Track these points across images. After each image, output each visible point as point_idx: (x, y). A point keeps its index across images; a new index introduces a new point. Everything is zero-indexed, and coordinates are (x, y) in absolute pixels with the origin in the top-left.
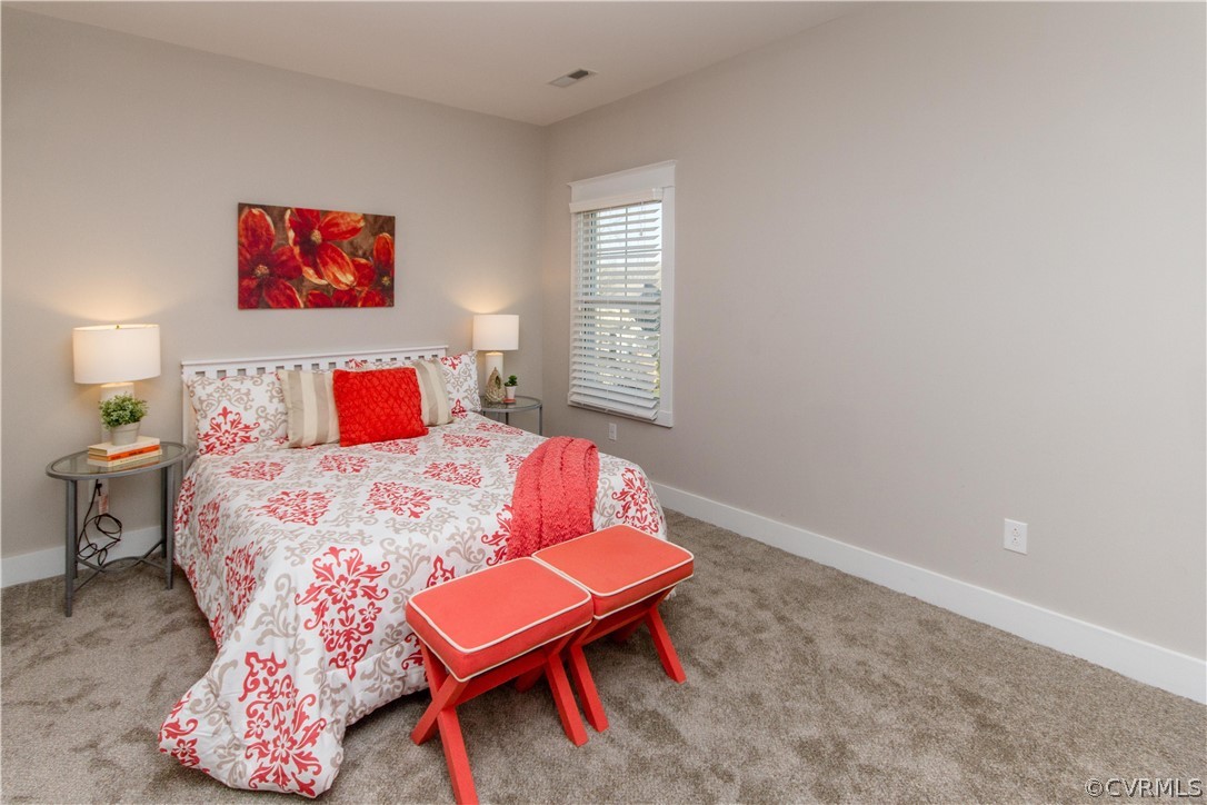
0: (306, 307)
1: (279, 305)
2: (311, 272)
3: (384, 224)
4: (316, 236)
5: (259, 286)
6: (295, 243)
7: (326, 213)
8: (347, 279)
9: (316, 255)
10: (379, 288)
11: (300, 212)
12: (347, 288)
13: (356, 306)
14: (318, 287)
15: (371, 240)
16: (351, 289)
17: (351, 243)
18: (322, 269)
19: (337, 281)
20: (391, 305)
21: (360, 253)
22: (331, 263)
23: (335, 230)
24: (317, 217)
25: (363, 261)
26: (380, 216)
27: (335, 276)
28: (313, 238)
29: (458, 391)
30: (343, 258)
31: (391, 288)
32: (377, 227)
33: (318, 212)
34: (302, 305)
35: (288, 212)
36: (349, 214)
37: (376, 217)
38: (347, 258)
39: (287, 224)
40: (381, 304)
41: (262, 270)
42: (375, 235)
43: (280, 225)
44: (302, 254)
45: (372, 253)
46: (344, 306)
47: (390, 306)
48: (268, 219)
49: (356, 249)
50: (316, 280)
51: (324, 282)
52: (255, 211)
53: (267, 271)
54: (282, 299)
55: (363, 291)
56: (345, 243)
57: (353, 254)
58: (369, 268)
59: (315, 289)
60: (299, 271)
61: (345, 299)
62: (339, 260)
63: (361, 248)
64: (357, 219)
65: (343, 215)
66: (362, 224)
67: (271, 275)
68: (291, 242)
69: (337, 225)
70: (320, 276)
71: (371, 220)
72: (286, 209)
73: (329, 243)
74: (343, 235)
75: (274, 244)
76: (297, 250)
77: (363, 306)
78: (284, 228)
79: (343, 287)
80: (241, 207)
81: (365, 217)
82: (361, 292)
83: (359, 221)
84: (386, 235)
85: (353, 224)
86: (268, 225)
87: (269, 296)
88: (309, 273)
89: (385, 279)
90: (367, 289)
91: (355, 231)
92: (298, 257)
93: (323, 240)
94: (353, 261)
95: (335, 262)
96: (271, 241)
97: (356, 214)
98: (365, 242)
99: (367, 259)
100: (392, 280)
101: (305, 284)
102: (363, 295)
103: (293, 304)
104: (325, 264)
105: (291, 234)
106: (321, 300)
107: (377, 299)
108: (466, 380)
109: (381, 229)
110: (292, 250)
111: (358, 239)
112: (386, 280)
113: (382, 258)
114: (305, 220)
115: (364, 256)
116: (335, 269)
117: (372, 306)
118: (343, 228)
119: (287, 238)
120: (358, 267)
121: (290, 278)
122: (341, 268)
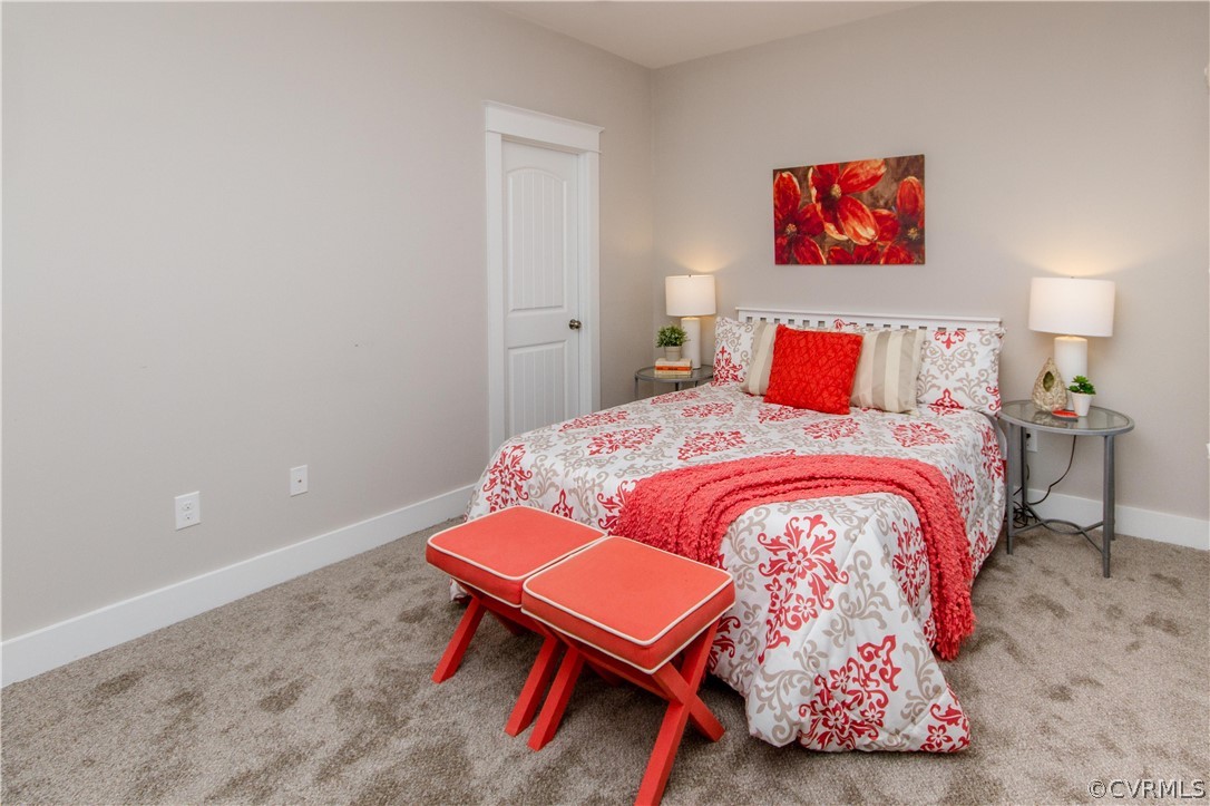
0: (828, 263)
1: (805, 261)
2: (832, 227)
3: (913, 165)
4: (836, 190)
5: (789, 243)
6: (817, 201)
7: (845, 165)
8: (868, 233)
9: (836, 210)
10: (905, 242)
11: (821, 168)
12: (868, 244)
13: (878, 263)
14: (839, 243)
15: (894, 187)
16: (873, 244)
17: (872, 194)
18: (843, 224)
19: (857, 234)
20: (922, 261)
21: (882, 203)
22: (850, 217)
23: (854, 181)
24: (837, 172)
25: (885, 212)
26: (904, 158)
27: (855, 231)
28: (834, 193)
29: (947, 377)
30: (863, 210)
31: (921, 241)
32: (900, 171)
33: (837, 165)
34: (825, 262)
35: (811, 170)
36: (868, 162)
37: (899, 160)
38: (867, 210)
39: (810, 182)
40: (908, 261)
41: (791, 228)
42: (897, 180)
43: (804, 185)
44: (824, 209)
45: (895, 201)
46: (865, 263)
47: (918, 263)
48: (795, 180)
49: (876, 199)
50: (836, 236)
51: (844, 238)
52: (785, 175)
53: (795, 230)
54: (807, 255)
55: (885, 246)
56: (865, 194)
57: (874, 206)
58: (892, 219)
59: (836, 245)
60: (823, 228)
61: (864, 255)
62: (859, 213)
63: (882, 197)
64: (877, 165)
65: (862, 164)
66: (883, 170)
67: (798, 232)
68: (814, 199)
69: (856, 175)
70: (841, 231)
71: (893, 164)
72: (809, 168)
73: (848, 196)
74: (862, 186)
75: (800, 203)
76: (819, 207)
77: (886, 263)
78: (808, 187)
79: (864, 243)
80: (775, 172)
81: (886, 162)
82: (883, 247)
83: (879, 168)
84: (912, 179)
85: (873, 172)
86: (795, 187)
87: (797, 251)
88: (830, 228)
89: (912, 231)
90: (889, 243)
91: (875, 179)
92: (820, 214)
93: (843, 194)
94: (874, 213)
95: (855, 215)
96: (797, 199)
97: (876, 161)
98: (887, 190)
99: (890, 209)
100: (922, 232)
101: (827, 240)
102: (886, 250)
103: (816, 261)
104: (845, 219)
105: (814, 192)
106: (843, 256)
107: (902, 255)
108: (962, 365)
109: (906, 173)
110: (814, 207)
111: (879, 187)
112: (913, 233)
113: (908, 206)
114: (826, 175)
115: (886, 206)
116: (855, 223)
117: (896, 263)
118: (863, 178)
119: (810, 197)
120: (880, 219)
121: (814, 236)
122: (861, 221)
